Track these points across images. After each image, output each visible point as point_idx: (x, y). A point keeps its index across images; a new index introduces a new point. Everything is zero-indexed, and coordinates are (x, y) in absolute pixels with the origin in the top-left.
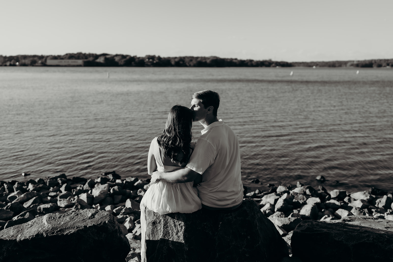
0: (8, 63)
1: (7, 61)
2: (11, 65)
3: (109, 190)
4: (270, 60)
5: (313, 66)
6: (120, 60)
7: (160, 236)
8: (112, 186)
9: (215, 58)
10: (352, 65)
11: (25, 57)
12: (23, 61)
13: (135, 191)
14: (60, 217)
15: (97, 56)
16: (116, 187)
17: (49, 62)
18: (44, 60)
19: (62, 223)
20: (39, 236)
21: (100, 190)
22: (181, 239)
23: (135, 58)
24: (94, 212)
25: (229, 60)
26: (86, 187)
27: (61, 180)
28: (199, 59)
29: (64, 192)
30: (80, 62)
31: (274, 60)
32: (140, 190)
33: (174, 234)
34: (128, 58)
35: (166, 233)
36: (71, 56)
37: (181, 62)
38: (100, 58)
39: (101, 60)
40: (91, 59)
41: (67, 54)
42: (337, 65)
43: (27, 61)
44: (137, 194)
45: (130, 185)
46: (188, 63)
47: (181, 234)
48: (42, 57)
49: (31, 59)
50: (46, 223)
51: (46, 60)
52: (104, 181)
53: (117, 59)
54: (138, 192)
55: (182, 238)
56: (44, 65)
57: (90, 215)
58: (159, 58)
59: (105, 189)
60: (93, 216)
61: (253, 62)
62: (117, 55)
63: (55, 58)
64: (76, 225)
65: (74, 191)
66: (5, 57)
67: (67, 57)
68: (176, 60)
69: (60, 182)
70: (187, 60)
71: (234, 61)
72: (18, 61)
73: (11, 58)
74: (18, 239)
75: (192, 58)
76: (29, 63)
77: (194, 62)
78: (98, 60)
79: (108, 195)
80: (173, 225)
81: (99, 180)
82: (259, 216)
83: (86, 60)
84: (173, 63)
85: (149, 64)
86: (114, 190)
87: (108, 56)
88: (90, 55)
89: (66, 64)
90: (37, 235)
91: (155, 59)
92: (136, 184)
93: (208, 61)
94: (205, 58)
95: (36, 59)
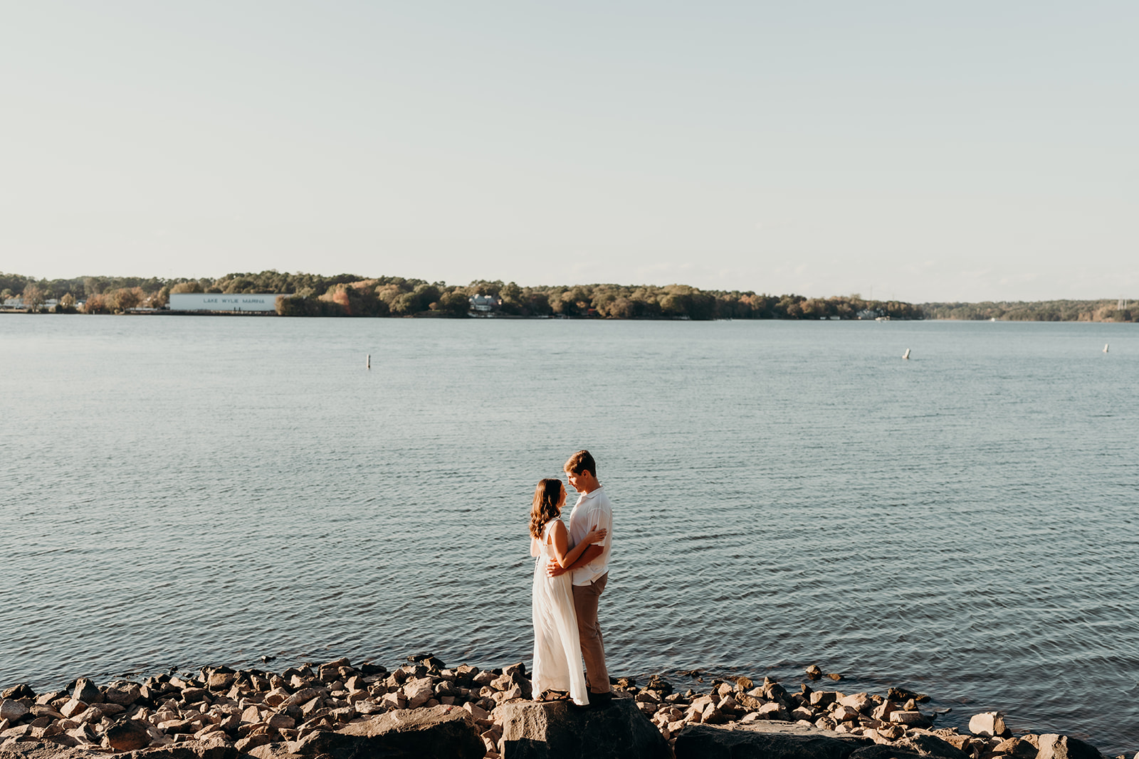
0: (52, 304)
1: (49, 297)
2: (60, 310)
3: (433, 688)
4: (857, 299)
5: (988, 318)
6: (393, 296)
7: (519, 735)
8: (437, 681)
9: (686, 293)
10: (1110, 314)
11: (103, 285)
12: (98, 298)
13: (476, 690)
14: (411, 713)
15: (323, 285)
16: (444, 684)
17: (176, 301)
18: (160, 294)
19: (415, 719)
20: (392, 733)
21: (418, 687)
22: (543, 739)
23: (441, 289)
24: (448, 708)
25: (727, 298)
26: (391, 681)
27: (345, 669)
28: (636, 295)
29: (353, 692)
30: (271, 301)
31: (867, 296)
32: (484, 687)
33: (536, 733)
34: (417, 289)
35: (527, 732)
36: (245, 284)
37: (581, 305)
38: (331, 289)
39: (336, 295)
40: (304, 293)
41: (231, 277)
42: (1063, 314)
43: (109, 299)
44: (479, 696)
45: (466, 680)
46: (603, 308)
47: (543, 733)
48: (153, 286)
49: (122, 291)
50: (397, 720)
51: (167, 294)
52: (421, 673)
53: (384, 293)
54: (481, 692)
55: (544, 736)
56: (162, 309)
57: (445, 711)
58: (515, 291)
59: (427, 686)
60: (448, 712)
61: (803, 305)
62: (383, 281)
63: (196, 288)
64: (430, 721)
65: (371, 689)
66: (43, 285)
67: (233, 285)
68: (566, 297)
69: (343, 673)
70: (598, 297)
71: (744, 299)
72: (80, 295)
73: (60, 288)
74: (369, 736)
75: (614, 291)
76: (116, 304)
77: (621, 302)
78: (326, 297)
79: (432, 696)
80: (534, 723)
81: (412, 670)
82: (637, 717)
83: (288, 296)
84: (556, 306)
85: (483, 308)
86: (440, 687)
87: (355, 285)
88: (303, 280)
89: (229, 307)
90: (391, 731)
91: (501, 294)
92: (476, 678)
93: (664, 301)
94: (654, 291)
95: (136, 290)
